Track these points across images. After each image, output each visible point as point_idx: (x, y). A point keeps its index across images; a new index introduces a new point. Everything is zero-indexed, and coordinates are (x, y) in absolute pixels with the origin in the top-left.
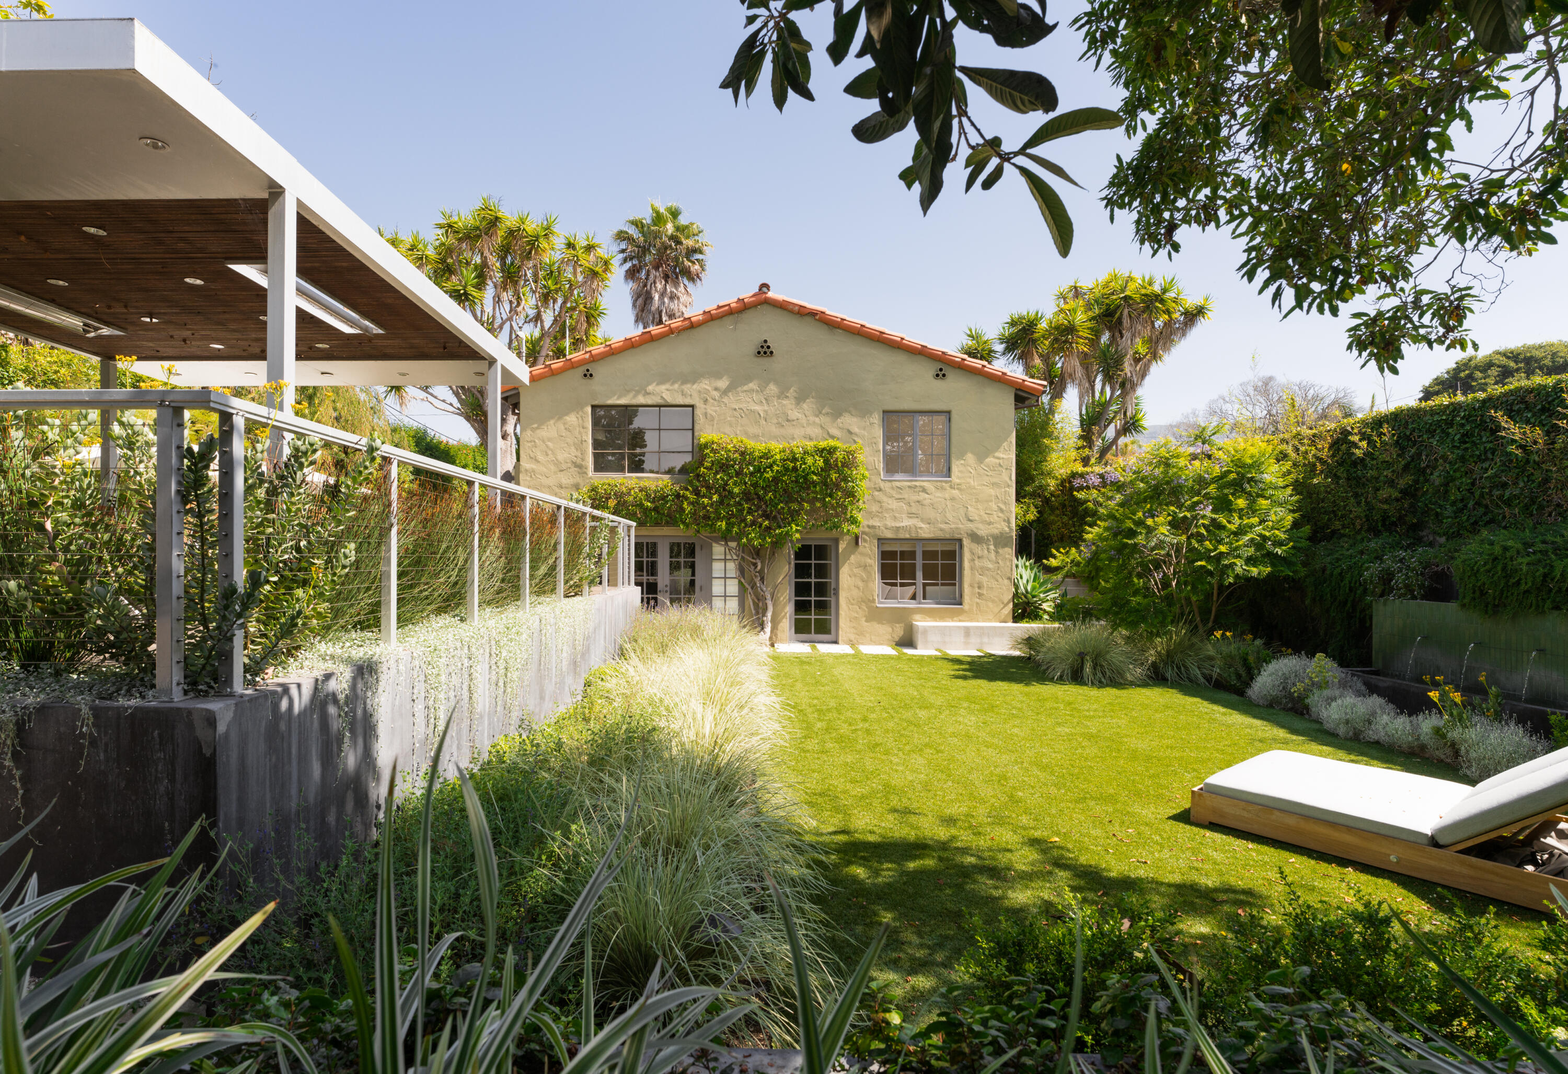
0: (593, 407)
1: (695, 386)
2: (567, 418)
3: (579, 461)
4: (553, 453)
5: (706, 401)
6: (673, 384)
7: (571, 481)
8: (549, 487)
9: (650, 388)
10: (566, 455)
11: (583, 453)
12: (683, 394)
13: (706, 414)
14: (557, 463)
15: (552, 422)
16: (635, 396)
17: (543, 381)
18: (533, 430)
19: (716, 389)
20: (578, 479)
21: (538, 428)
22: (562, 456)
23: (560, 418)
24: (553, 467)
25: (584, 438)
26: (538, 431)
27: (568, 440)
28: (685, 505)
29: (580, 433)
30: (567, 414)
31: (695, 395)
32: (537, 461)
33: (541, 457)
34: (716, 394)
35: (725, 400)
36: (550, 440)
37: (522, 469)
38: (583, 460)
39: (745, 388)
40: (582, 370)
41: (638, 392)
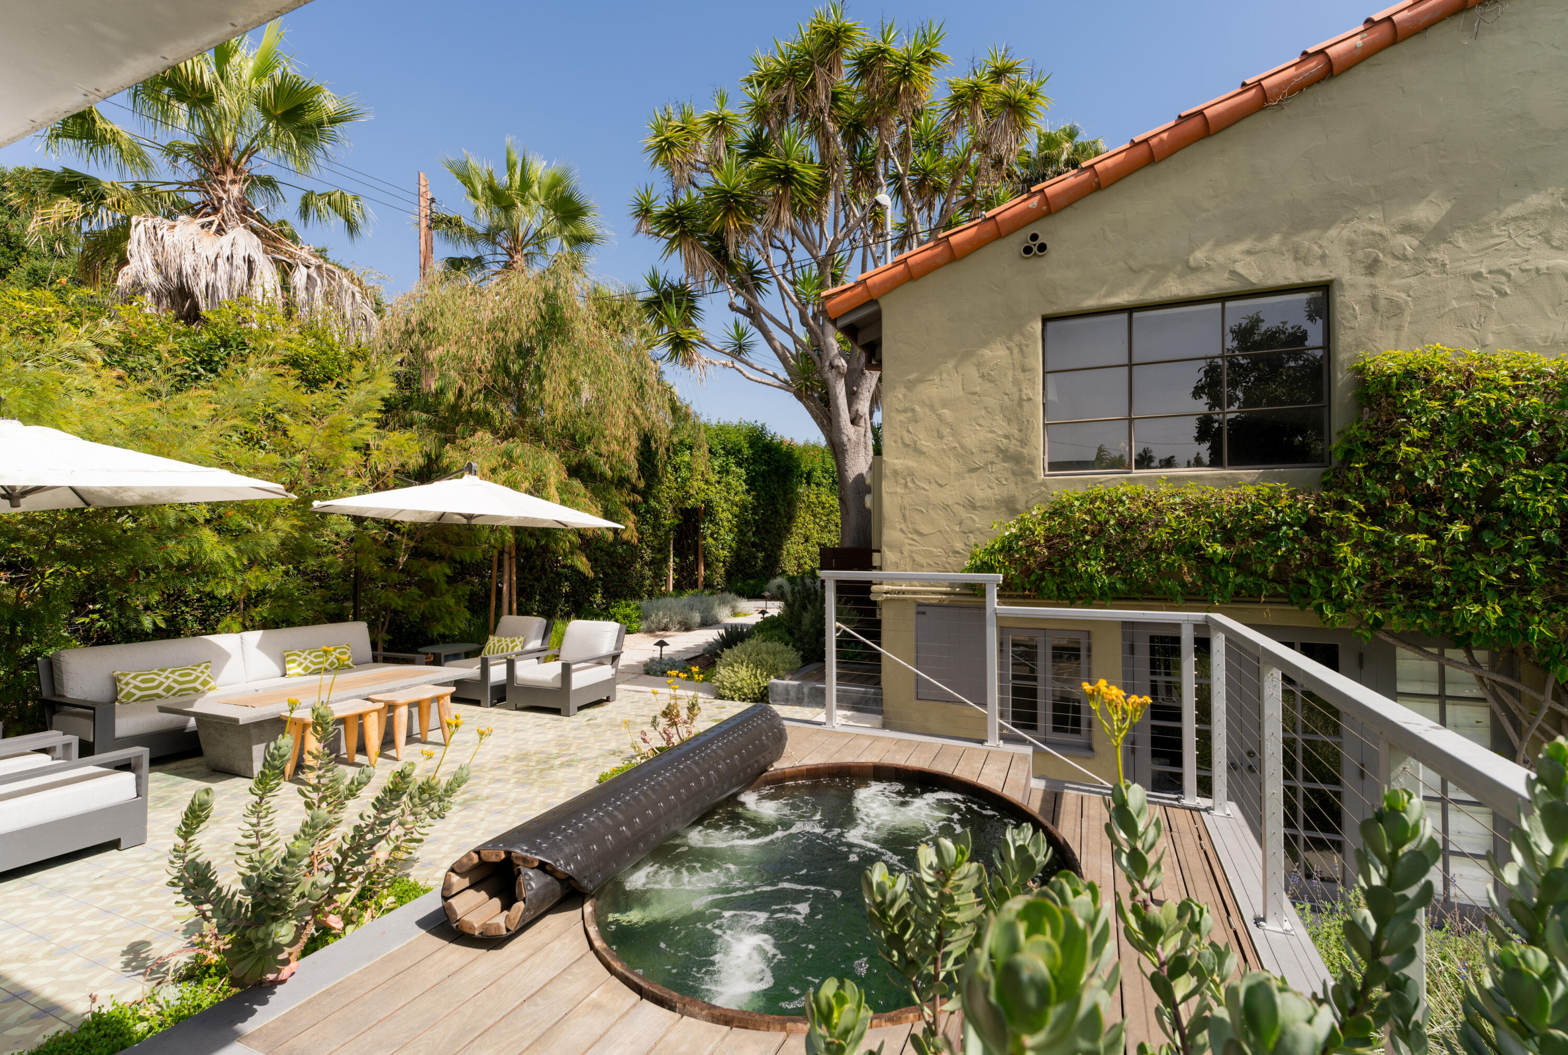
0: (1046, 320)
1: (1333, 232)
2: (987, 352)
3: (1013, 446)
4: (954, 432)
5: (1372, 267)
6: (1263, 236)
7: (997, 492)
8: (946, 507)
9: (1199, 256)
10: (983, 435)
11: (1024, 427)
12: (1300, 257)
13: (1373, 301)
14: (962, 454)
15: (951, 364)
16: (1153, 283)
17: (931, 278)
18: (910, 386)
19: (1407, 228)
20: (1012, 488)
21: (920, 381)
22: (973, 438)
23: (967, 355)
24: (953, 464)
25: (1027, 392)
26: (921, 388)
27: (990, 401)
28: (1344, 549)
29: (1016, 382)
30: (985, 344)
31: (1337, 253)
32: (919, 452)
33: (926, 443)
34: (1407, 243)
35: (1441, 253)
36: (945, 404)
37: (887, 471)
38: (1024, 442)
39: (1511, 211)
40: (1021, 238)
41: (1164, 270)
